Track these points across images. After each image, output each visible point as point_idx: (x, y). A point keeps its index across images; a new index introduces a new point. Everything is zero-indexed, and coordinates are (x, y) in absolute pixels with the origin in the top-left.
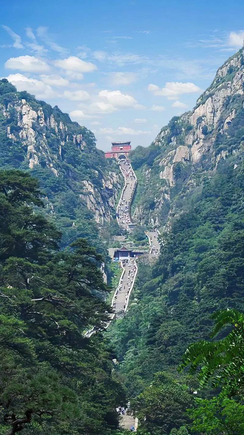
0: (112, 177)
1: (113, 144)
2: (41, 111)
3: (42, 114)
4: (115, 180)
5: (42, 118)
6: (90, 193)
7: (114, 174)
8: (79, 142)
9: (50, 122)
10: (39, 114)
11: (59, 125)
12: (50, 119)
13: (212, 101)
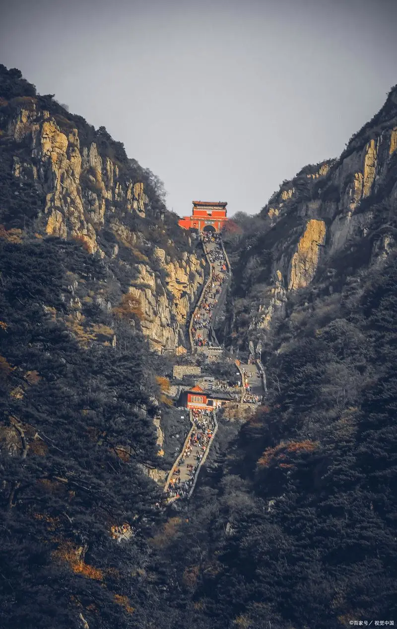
0: (188, 262)
1: (196, 205)
2: (74, 135)
3: (77, 140)
4: (193, 268)
5: (76, 148)
6: (148, 287)
7: (193, 258)
8: (137, 197)
9: (88, 156)
10: (72, 140)
11: (104, 163)
12: (89, 150)
13: (376, 146)
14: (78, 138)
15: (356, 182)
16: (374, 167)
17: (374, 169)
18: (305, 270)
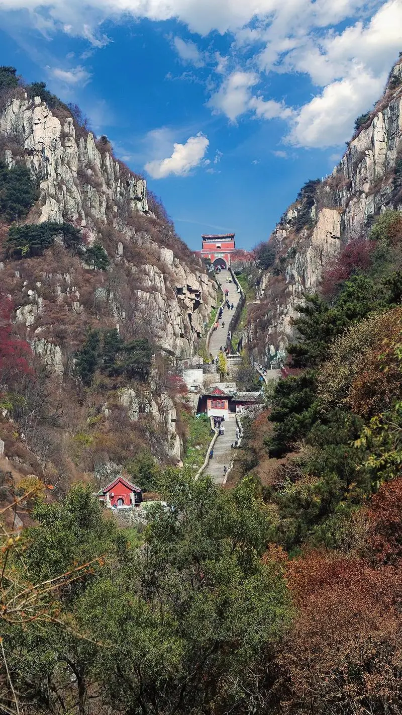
1: (205, 237)
2: (69, 124)
3: (72, 129)
5: (71, 138)
6: (158, 290)
8: (140, 196)
9: (85, 147)
10: (66, 130)
11: (103, 158)
12: (86, 141)
13: (384, 119)
14: (73, 127)
15: (367, 159)
16: (384, 141)
17: (384, 144)
18: (322, 265)
